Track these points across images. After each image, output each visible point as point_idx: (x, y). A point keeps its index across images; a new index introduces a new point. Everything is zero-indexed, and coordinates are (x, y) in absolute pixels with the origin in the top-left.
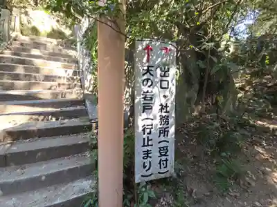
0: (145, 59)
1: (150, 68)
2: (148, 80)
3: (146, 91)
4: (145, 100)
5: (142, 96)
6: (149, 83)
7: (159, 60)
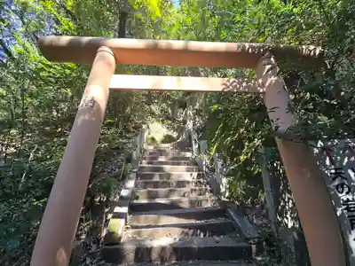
0: (328, 162)
1: (338, 171)
2: (342, 185)
3: (345, 199)
4: (349, 211)
5: (344, 207)
6: (346, 190)
7: (346, 160)
